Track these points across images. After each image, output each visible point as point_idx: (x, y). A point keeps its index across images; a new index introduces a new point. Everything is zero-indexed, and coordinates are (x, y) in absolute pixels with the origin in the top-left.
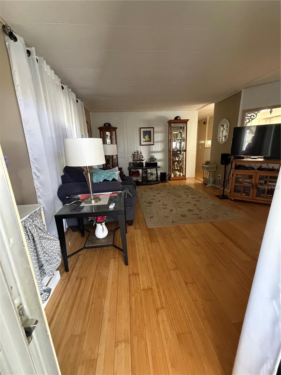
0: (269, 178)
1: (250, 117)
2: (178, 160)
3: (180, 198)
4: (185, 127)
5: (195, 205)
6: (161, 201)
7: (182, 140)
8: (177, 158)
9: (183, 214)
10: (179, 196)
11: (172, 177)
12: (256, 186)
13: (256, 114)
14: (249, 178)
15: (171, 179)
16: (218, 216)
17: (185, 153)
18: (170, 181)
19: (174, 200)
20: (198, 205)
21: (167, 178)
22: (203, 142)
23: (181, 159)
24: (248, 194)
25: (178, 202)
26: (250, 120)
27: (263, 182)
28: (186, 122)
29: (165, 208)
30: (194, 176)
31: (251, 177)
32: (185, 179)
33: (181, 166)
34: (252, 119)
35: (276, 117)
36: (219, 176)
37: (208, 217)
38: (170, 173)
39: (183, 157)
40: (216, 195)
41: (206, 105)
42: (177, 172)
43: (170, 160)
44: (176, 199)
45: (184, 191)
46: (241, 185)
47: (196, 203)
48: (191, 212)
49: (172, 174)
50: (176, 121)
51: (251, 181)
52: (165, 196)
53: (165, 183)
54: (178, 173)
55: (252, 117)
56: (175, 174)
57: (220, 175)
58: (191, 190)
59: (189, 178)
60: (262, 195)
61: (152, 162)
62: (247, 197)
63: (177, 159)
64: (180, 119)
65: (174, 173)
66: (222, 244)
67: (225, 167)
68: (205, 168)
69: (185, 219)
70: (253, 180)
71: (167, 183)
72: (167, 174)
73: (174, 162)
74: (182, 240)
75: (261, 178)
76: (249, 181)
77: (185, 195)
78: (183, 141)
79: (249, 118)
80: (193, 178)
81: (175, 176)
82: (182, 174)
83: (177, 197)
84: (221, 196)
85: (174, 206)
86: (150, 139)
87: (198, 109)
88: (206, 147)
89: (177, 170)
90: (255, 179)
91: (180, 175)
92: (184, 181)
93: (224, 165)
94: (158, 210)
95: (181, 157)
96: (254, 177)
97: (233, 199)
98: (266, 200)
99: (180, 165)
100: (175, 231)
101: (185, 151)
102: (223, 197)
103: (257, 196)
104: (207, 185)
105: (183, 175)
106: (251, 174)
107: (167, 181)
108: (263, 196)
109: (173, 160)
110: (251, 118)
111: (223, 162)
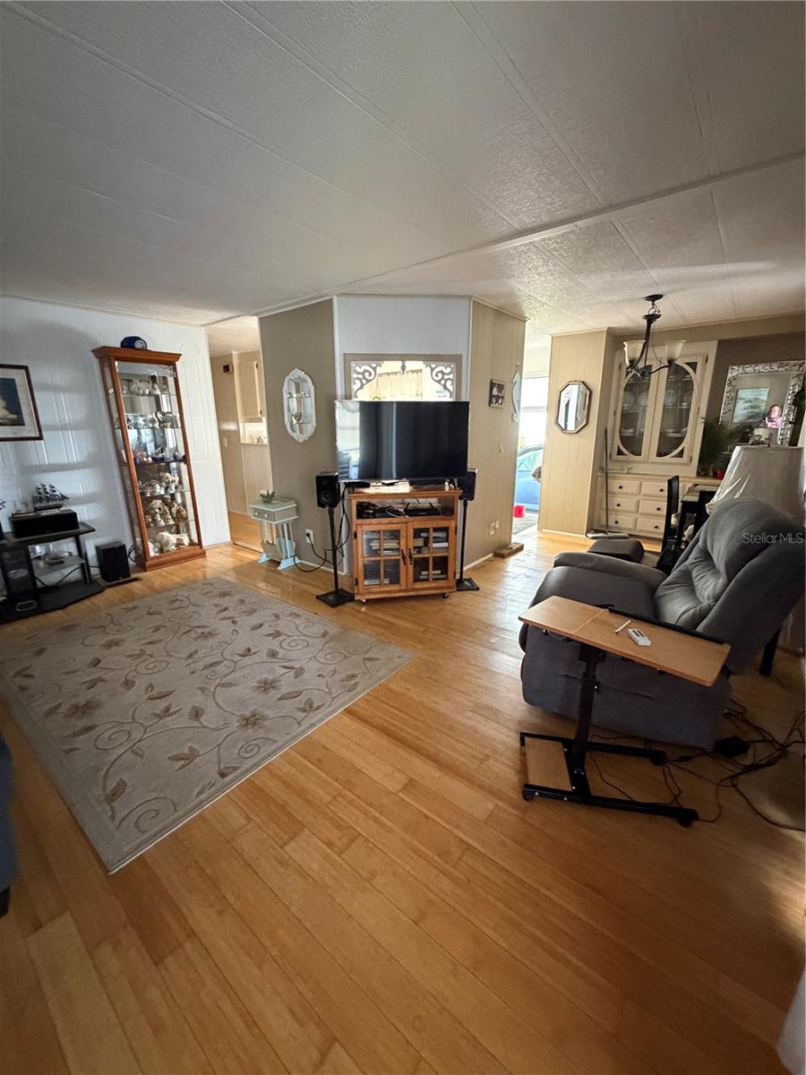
0: (431, 530)
1: (363, 374)
2: (163, 492)
3: (211, 642)
4: (171, 381)
5: (273, 654)
6: (137, 683)
7: (164, 422)
8: (158, 486)
9: (248, 714)
10: (206, 630)
11: (152, 554)
12: (411, 557)
13: (375, 369)
14: (392, 539)
15: (147, 563)
16: (354, 676)
17: (183, 466)
18: (145, 571)
19: (190, 656)
20: (281, 653)
21: (131, 563)
22: (232, 427)
23: (176, 488)
24: (395, 579)
25: (208, 661)
26: (364, 382)
27: (420, 542)
28: (170, 360)
29: (167, 712)
30: (228, 538)
31: (395, 535)
32: (203, 554)
33: (178, 511)
34: (368, 381)
35: (388, 374)
36: (308, 535)
37: (330, 693)
38: (138, 540)
39: (181, 482)
40: (317, 597)
41: (231, 318)
42: (166, 534)
43: (130, 495)
44: (196, 652)
45: (216, 605)
46: (379, 558)
47: (274, 644)
48: (273, 691)
49: (151, 546)
50: (128, 353)
51: (399, 543)
52: (149, 649)
53: (128, 585)
54: (173, 538)
55: (367, 374)
56: (160, 542)
57: (311, 532)
58: (240, 596)
59: (216, 546)
60: (423, 573)
61: (44, 513)
62: (396, 587)
63: (160, 490)
64: (144, 350)
65: (154, 542)
66: (410, 785)
67: (331, 513)
68: (266, 515)
69: (261, 733)
70: (403, 542)
71: (136, 584)
72: (129, 546)
73: (147, 501)
74: (288, 848)
75: (417, 533)
76: (393, 544)
77: (226, 622)
78: (172, 427)
79: (361, 376)
80: (227, 544)
81: (161, 551)
82: (186, 541)
83: (196, 639)
84: (331, 598)
85: (203, 690)
86: (15, 416)
87: (204, 323)
88: (242, 441)
89: (168, 528)
90: (407, 540)
91: (179, 544)
92: (199, 561)
93: (327, 508)
94: (137, 735)
95: (173, 482)
96: (403, 533)
97: (364, 601)
98: (433, 585)
99: (174, 510)
100: (248, 819)
101: (186, 459)
102: (338, 598)
103: (416, 580)
104: (279, 563)
105: (192, 543)
106: (394, 527)
107: (133, 576)
108: (425, 577)
109: (143, 494)
110: (364, 378)
111: (324, 499)
